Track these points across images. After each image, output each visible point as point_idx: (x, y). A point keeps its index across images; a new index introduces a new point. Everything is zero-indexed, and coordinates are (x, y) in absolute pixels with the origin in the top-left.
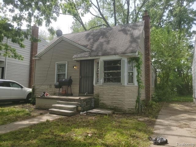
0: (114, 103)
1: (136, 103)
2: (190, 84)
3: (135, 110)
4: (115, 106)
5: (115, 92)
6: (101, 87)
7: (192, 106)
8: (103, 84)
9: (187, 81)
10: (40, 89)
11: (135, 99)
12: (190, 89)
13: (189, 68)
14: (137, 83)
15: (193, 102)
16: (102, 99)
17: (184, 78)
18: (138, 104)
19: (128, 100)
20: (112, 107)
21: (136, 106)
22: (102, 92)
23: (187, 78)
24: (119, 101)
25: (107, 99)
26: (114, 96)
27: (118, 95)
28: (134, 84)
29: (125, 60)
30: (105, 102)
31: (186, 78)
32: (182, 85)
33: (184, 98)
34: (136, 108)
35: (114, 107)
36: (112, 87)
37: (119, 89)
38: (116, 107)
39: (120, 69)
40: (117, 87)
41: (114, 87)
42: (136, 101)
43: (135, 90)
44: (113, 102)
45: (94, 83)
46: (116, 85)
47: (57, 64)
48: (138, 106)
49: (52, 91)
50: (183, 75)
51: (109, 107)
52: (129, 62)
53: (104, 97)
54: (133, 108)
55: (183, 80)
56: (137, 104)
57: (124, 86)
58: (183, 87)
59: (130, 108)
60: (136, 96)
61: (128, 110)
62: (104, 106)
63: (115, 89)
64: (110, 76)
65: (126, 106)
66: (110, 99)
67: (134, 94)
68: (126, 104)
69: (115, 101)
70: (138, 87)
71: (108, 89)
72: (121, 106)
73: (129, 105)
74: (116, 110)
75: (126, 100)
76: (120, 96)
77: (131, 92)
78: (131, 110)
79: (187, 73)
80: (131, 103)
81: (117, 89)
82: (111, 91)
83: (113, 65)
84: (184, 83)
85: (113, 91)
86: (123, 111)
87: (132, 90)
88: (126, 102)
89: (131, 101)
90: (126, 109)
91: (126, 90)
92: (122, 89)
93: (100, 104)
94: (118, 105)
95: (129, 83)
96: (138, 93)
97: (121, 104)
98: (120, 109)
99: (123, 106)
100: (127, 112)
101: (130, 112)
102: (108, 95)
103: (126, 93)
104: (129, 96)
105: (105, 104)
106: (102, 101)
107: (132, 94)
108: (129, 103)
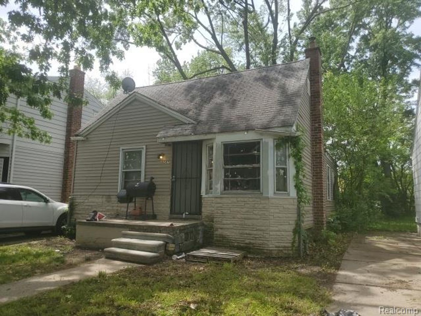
0: (246, 234)
1: (293, 234)
2: (408, 192)
3: (292, 250)
4: (247, 241)
5: (247, 212)
6: (219, 200)
7: (414, 241)
8: (222, 194)
9: (402, 186)
10: (87, 205)
11: (291, 227)
12: (409, 204)
13: (406, 159)
14: (295, 191)
15: (417, 232)
16: (221, 226)
17: (396, 181)
18: (297, 237)
19: (277, 229)
20: (242, 245)
21: (294, 242)
22: (219, 211)
23: (403, 180)
24: (257, 230)
25: (231, 226)
26: (247, 221)
27: (255, 217)
28: (289, 194)
29: (269, 143)
30: (226, 233)
31: (401, 181)
32: (392, 196)
33: (398, 224)
34: (293, 246)
35: (246, 243)
37: (256, 205)
38: (250, 243)
40: (251, 200)
41: (246, 200)
42: (294, 230)
43: (291, 207)
44: (243, 234)
45: (202, 192)
46: (250, 196)
47: (123, 150)
48: (297, 242)
49: (111, 208)
50: (394, 174)
51: (236, 244)
52: (278, 147)
53: (224, 222)
54: (286, 245)
55: (394, 185)
56: (294, 238)
57: (268, 198)
58: (393, 199)
59: (280, 246)
60: (293, 220)
61: (275, 250)
62: (224, 241)
63: (248, 205)
64: (238, 177)
65: (273, 241)
66: (238, 226)
67: (290, 215)
68: (272, 237)
69: (247, 232)
70: (296, 200)
71: (234, 205)
72: (262, 242)
73: (279, 240)
74: (251, 250)
75: (271, 228)
76: (258, 219)
77: (282, 210)
78: (282, 250)
79: (402, 169)
80: (283, 235)
81: (253, 205)
82: (238, 209)
83: (242, 152)
84: (395, 191)
85: (244, 210)
86: (265, 253)
87: (285, 206)
88: (271, 233)
89: (284, 231)
90: (272, 249)
91: (271, 208)
92: (263, 204)
93: (217, 237)
94: (254, 238)
95: (277, 192)
96: (297, 213)
97: (261, 237)
98: (259, 249)
99: (266, 242)
100: (274, 256)
101: (281, 255)
102: (234, 218)
103: (272, 213)
104: (279, 219)
105: (225, 237)
106: (219, 230)
107: (284, 215)
108: (279, 236)
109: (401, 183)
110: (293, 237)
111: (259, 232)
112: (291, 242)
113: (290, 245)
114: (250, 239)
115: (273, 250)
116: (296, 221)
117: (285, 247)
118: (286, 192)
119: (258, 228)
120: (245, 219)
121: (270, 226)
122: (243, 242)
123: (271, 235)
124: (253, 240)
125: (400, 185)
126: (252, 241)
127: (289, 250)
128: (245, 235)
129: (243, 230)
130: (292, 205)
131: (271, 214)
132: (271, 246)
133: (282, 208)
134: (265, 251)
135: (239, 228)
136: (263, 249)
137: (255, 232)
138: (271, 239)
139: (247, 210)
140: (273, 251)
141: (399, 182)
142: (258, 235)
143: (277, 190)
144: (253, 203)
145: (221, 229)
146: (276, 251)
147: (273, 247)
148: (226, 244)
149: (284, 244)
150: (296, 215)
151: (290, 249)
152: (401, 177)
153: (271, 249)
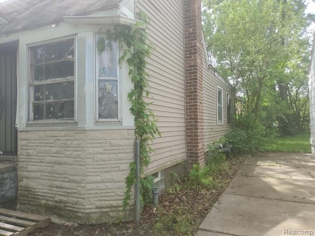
0: (57, 187)
1: (128, 186)
2: (301, 113)
3: (124, 210)
4: (58, 198)
5: (58, 152)
8: (27, 125)
9: (296, 108)
11: (122, 175)
12: (301, 123)
14: (133, 117)
16: (26, 174)
17: (291, 104)
18: (133, 190)
19: (99, 179)
20: (51, 203)
21: (128, 197)
23: (297, 103)
24: (69, 181)
25: (38, 174)
26: (57, 167)
27: (66, 160)
28: (120, 122)
30: (33, 184)
31: (295, 103)
32: (288, 116)
33: (292, 143)
34: (126, 204)
35: (56, 202)
36: (51, 133)
37: (69, 142)
38: (60, 202)
39: (72, 73)
40: (64, 133)
41: (55, 133)
42: (127, 178)
43: (122, 142)
44: (53, 187)
46: (60, 128)
48: (132, 197)
50: (290, 98)
51: (43, 202)
53: (30, 168)
54: (114, 203)
55: (290, 107)
56: (128, 191)
57: (84, 131)
58: (288, 119)
59: (104, 206)
60: (127, 163)
61: (95, 213)
62: (30, 196)
63: (60, 142)
64: (50, 99)
65: (92, 199)
66: (46, 174)
67: (122, 156)
68: (90, 192)
69: (57, 183)
70: (133, 131)
71: (41, 143)
72: (76, 200)
73: (102, 196)
74: (62, 212)
75: (89, 178)
76: (71, 164)
77: (108, 148)
78: (107, 212)
79: (297, 94)
80: (109, 189)
81: (65, 142)
82: (47, 149)
83: (54, 59)
84: (291, 112)
85: (54, 150)
86: (79, 218)
87: (113, 142)
88: (89, 186)
89: (110, 182)
90: (91, 210)
91: (89, 145)
92: (78, 140)
93: (21, 190)
94: (66, 194)
95: (101, 120)
96: (134, 152)
97: (75, 193)
98: (72, 211)
99: (81, 201)
100: (94, 222)
101: (104, 220)
102: (42, 162)
103: (90, 154)
104: (103, 163)
105: (31, 191)
106: (25, 180)
107: (112, 156)
108: (102, 189)
109: (296, 106)
110: (126, 190)
111: (73, 185)
112: (123, 198)
113: (121, 203)
114: (61, 195)
115: (92, 213)
116: (131, 164)
117: (111, 207)
118: (116, 120)
119: (71, 178)
120: (55, 163)
121: (87, 176)
122: (52, 199)
123: (89, 190)
124: (64, 196)
125: (295, 108)
126: (63, 198)
127: (119, 211)
128: (55, 189)
129: (53, 180)
130: (126, 139)
131: (88, 156)
132: (88, 207)
133: (108, 144)
134: (80, 214)
135: (48, 178)
136: (76, 212)
137: (67, 185)
138: (87, 196)
139: (58, 149)
140: (92, 215)
141: (294, 105)
142: (72, 189)
143: (100, 116)
144: (66, 138)
145: (27, 178)
146: (98, 215)
147: (92, 209)
148: (31, 201)
149: (111, 202)
150: (132, 155)
151: (121, 209)
152: (296, 101)
153: (87, 211)
